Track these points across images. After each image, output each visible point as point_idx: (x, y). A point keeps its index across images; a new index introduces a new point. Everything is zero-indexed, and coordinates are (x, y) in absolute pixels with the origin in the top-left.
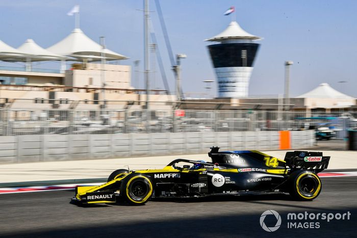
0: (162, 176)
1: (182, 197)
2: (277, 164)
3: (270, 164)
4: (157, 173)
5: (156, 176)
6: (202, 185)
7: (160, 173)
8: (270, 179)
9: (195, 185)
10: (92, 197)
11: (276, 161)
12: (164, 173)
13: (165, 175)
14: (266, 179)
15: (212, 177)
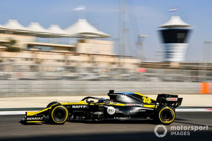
0: (77, 107)
1: (87, 120)
2: (151, 102)
3: (146, 101)
4: (74, 105)
5: (73, 107)
6: (100, 113)
7: (76, 105)
8: (145, 111)
9: (96, 113)
10: (30, 119)
11: (150, 100)
12: (78, 105)
13: (79, 106)
14: (142, 111)
15: (107, 108)
